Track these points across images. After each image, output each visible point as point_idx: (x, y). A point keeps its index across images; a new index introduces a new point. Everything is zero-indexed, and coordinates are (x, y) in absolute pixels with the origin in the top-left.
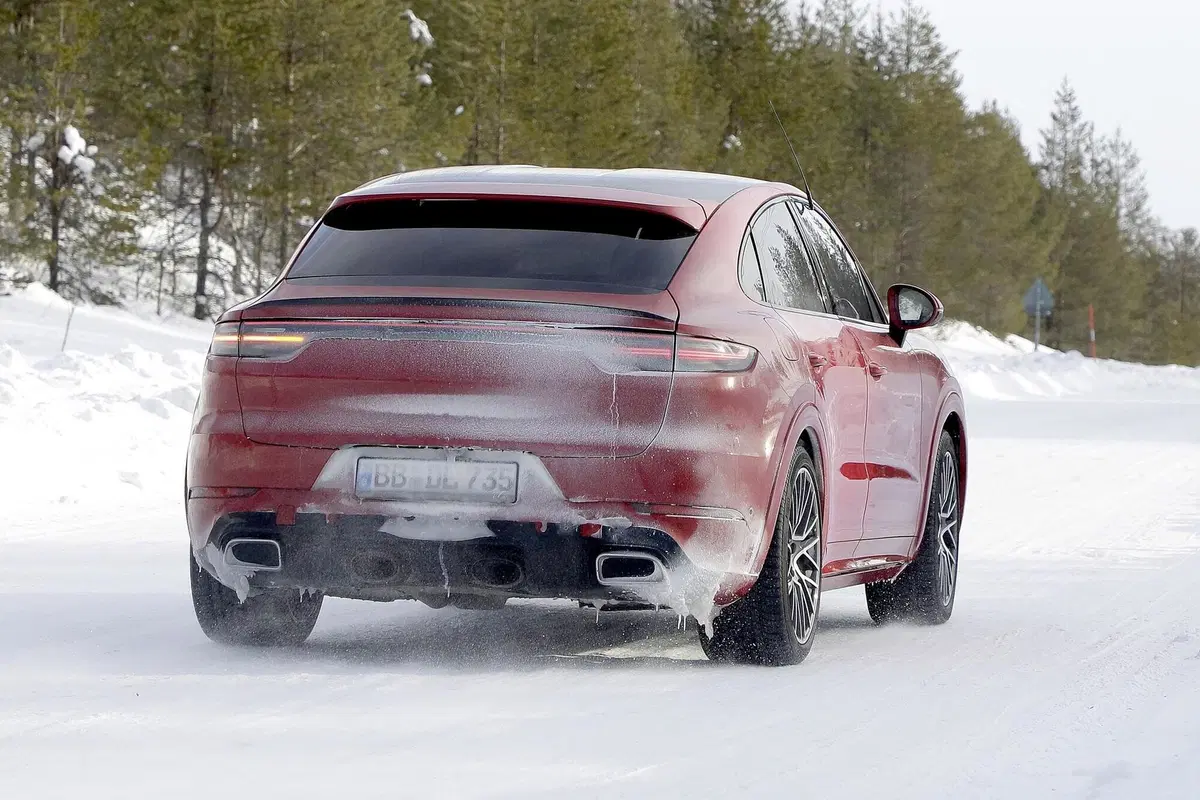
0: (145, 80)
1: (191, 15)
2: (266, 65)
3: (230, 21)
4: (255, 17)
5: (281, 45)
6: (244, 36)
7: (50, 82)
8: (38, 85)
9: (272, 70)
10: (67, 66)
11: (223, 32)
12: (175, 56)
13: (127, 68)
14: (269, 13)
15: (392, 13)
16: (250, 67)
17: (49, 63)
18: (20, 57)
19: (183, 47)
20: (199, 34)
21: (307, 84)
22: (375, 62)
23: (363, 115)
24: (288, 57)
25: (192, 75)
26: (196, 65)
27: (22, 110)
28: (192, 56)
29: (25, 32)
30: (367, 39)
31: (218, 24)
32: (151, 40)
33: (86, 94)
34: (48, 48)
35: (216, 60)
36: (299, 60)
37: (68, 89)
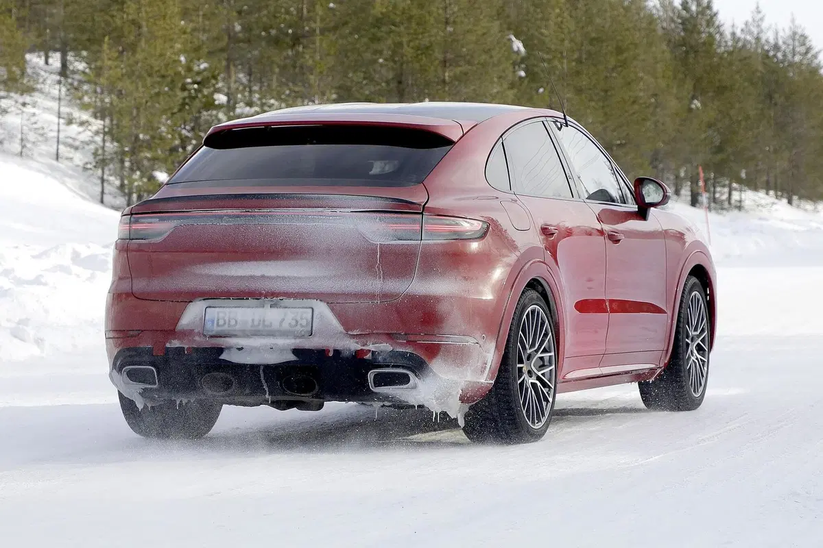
0: (365, 78)
1: (389, 42)
2: (432, 68)
3: (412, 44)
4: (426, 42)
5: (440, 56)
6: (419, 52)
7: (312, 82)
8: (305, 83)
9: (436, 71)
10: (321, 72)
11: (408, 51)
12: (381, 65)
13: (355, 72)
14: (433, 39)
15: (503, 37)
16: (423, 70)
17: (311, 70)
18: (295, 67)
19: (386, 60)
20: (394, 52)
21: (455, 78)
22: (494, 65)
23: (488, 95)
24: (444, 63)
25: (391, 75)
26: (393, 69)
27: (296, 97)
28: (391, 64)
29: (298, 54)
30: (488, 51)
31: (405, 46)
32: (368, 56)
33: (332, 87)
34: (310, 62)
35: (405, 66)
36: (450, 65)
37: (322, 85)
